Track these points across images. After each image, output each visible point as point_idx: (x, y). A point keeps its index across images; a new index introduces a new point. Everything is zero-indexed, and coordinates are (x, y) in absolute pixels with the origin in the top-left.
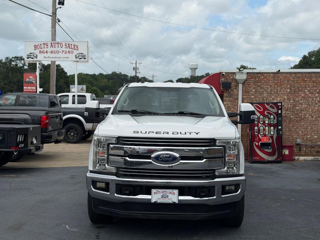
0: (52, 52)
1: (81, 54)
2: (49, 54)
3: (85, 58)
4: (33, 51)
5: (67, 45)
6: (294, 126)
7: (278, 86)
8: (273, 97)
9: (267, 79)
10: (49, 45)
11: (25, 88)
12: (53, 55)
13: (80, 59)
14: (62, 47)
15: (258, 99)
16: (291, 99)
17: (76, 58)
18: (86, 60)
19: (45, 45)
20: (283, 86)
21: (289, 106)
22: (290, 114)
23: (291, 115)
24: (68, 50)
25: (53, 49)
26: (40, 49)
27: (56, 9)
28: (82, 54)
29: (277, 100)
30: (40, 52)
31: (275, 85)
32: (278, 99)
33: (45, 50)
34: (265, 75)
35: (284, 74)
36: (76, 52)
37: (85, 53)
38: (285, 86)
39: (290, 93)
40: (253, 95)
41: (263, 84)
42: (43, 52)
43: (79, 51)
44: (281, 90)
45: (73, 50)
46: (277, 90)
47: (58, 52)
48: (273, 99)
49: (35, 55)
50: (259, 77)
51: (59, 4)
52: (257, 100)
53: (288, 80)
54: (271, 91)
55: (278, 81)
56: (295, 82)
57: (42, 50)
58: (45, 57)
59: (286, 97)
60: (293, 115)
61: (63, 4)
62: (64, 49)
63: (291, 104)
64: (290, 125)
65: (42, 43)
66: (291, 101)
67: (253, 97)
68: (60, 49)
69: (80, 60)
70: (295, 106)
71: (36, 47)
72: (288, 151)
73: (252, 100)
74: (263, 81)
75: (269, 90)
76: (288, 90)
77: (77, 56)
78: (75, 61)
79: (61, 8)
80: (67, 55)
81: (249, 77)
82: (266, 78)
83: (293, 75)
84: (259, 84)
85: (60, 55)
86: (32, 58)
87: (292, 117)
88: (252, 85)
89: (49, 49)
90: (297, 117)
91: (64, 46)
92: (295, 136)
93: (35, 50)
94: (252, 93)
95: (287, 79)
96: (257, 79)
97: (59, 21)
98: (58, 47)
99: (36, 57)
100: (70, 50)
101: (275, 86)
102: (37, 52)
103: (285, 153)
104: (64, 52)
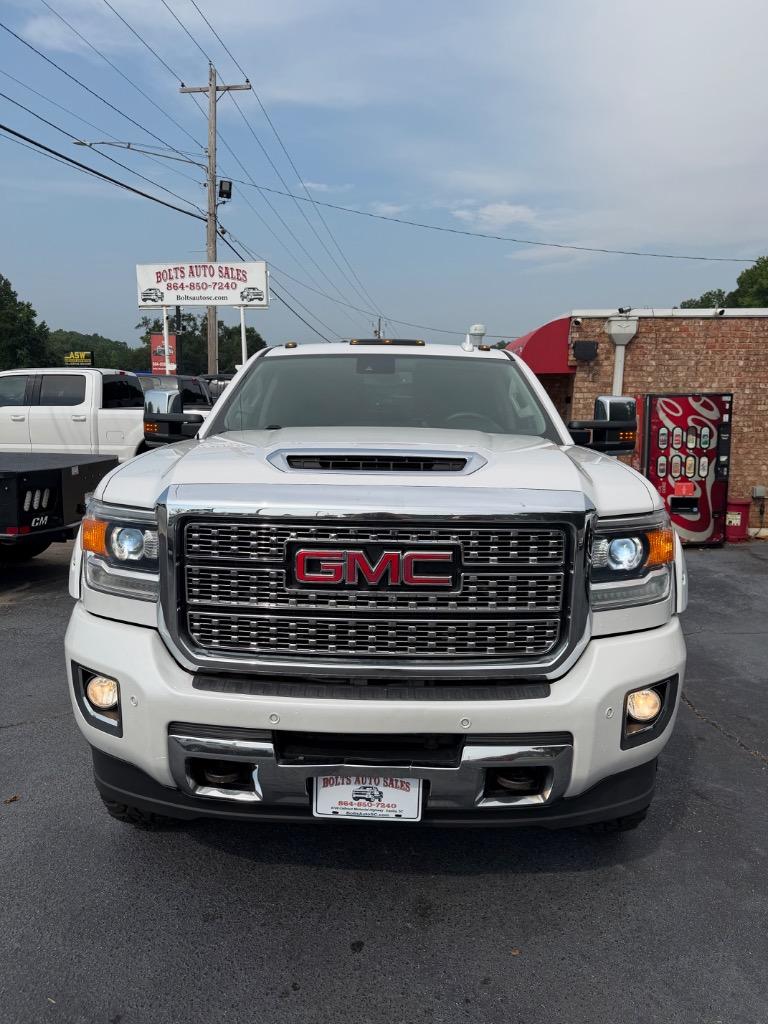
0: (192, 286)
1: (252, 291)
2: (187, 292)
3: (261, 299)
4: (155, 285)
5: (224, 271)
6: (749, 453)
7: (715, 352)
8: (701, 380)
9: (689, 335)
10: (187, 271)
11: (154, 364)
12: (195, 293)
13: (251, 300)
14: (212, 276)
15: (662, 385)
16: (748, 386)
17: (243, 298)
18: (264, 302)
19: (179, 272)
20: (727, 353)
21: (742, 402)
22: (741, 424)
23: (744, 426)
24: (225, 281)
25: (195, 280)
26: (168, 281)
27: (216, 206)
28: (254, 289)
29: (710, 387)
30: (169, 287)
31: (708, 348)
32: (715, 385)
33: (179, 282)
34: (684, 323)
35: (733, 322)
36: (241, 286)
37: (262, 287)
38: (734, 352)
39: (744, 371)
40: (650, 374)
41: (679, 348)
42: (175, 287)
43: (249, 284)
44: (722, 363)
45: (236, 281)
46: (713, 363)
47: (205, 286)
48: (701, 386)
49: (159, 294)
50: (668, 330)
51: (221, 195)
52: (660, 389)
53: (743, 337)
54: (697, 364)
55: (717, 341)
56: (760, 340)
57: (172, 282)
58: (178, 298)
59: (733, 380)
60: (749, 427)
61: (229, 195)
62: (216, 279)
63: (745, 397)
64: (741, 451)
65: (172, 267)
66: (747, 391)
67: (650, 379)
68: (209, 280)
69: (251, 303)
70: (754, 403)
71: (159, 276)
72: (739, 517)
73: (648, 389)
74: (679, 340)
75: (693, 362)
76: (741, 363)
77: (245, 294)
78: (240, 306)
79: (224, 202)
80: (224, 292)
81: (644, 330)
82: (686, 330)
83: (757, 323)
84: (667, 346)
85: (210, 292)
86: (154, 300)
87: (746, 430)
88: (651, 351)
89: (187, 281)
90: (757, 431)
91: (217, 272)
92: (750, 479)
93: (158, 282)
94: (649, 369)
95: (739, 334)
96: (664, 335)
97: (223, 232)
98: (205, 275)
99: (161, 298)
100: (230, 281)
101: (707, 353)
102: (162, 286)
103: (730, 522)
104: (217, 287)
